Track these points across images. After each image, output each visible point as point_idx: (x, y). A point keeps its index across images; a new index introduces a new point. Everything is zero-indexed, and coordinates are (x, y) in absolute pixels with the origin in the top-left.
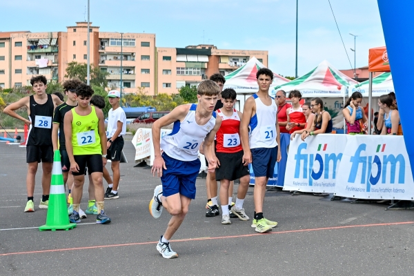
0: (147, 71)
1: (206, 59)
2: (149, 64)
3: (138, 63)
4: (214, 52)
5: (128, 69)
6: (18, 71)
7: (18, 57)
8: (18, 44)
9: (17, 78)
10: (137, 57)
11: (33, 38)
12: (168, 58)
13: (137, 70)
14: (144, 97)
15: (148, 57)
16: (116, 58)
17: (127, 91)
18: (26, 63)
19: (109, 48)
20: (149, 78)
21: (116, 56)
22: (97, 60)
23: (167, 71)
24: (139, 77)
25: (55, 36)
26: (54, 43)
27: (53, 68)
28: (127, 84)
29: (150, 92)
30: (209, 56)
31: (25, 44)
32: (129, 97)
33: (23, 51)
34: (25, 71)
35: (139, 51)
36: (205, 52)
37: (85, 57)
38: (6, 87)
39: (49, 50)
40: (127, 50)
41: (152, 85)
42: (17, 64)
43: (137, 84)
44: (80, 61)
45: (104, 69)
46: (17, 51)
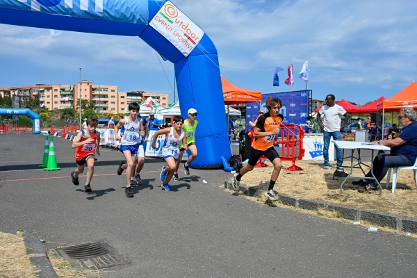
0: (114, 103)
1: (140, 98)
2: (114, 100)
3: (110, 99)
4: (144, 94)
5: (105, 102)
6: (56, 102)
7: (56, 96)
8: (56, 90)
9: (55, 106)
10: (109, 96)
11: (63, 87)
12: (123, 97)
13: (109, 102)
14: (112, 115)
15: (114, 97)
16: (100, 97)
17: (105, 112)
18: (59, 99)
19: (96, 92)
20: (115, 106)
21: (100, 96)
22: (91, 98)
23: (122, 103)
24: (110, 106)
25: (72, 86)
26: (72, 90)
27: (72, 102)
28: (105, 109)
29: (115, 112)
30: (142, 96)
31: (59, 90)
32: (105, 114)
33: (58, 93)
34: (59, 102)
35: (110, 94)
36: (140, 94)
37: (86, 96)
38: (51, 109)
39: (69, 93)
40: (105, 93)
41: (116, 109)
42: (55, 100)
43: (109, 109)
44: (83, 98)
45: (94, 102)
46: (55, 93)
